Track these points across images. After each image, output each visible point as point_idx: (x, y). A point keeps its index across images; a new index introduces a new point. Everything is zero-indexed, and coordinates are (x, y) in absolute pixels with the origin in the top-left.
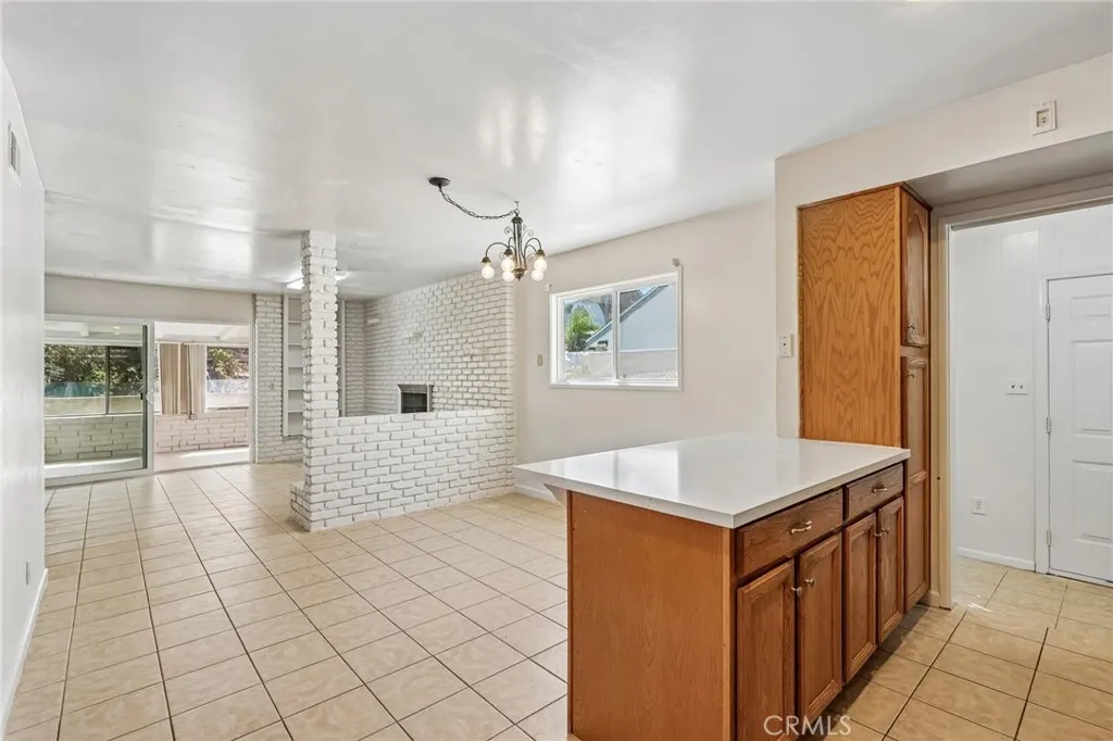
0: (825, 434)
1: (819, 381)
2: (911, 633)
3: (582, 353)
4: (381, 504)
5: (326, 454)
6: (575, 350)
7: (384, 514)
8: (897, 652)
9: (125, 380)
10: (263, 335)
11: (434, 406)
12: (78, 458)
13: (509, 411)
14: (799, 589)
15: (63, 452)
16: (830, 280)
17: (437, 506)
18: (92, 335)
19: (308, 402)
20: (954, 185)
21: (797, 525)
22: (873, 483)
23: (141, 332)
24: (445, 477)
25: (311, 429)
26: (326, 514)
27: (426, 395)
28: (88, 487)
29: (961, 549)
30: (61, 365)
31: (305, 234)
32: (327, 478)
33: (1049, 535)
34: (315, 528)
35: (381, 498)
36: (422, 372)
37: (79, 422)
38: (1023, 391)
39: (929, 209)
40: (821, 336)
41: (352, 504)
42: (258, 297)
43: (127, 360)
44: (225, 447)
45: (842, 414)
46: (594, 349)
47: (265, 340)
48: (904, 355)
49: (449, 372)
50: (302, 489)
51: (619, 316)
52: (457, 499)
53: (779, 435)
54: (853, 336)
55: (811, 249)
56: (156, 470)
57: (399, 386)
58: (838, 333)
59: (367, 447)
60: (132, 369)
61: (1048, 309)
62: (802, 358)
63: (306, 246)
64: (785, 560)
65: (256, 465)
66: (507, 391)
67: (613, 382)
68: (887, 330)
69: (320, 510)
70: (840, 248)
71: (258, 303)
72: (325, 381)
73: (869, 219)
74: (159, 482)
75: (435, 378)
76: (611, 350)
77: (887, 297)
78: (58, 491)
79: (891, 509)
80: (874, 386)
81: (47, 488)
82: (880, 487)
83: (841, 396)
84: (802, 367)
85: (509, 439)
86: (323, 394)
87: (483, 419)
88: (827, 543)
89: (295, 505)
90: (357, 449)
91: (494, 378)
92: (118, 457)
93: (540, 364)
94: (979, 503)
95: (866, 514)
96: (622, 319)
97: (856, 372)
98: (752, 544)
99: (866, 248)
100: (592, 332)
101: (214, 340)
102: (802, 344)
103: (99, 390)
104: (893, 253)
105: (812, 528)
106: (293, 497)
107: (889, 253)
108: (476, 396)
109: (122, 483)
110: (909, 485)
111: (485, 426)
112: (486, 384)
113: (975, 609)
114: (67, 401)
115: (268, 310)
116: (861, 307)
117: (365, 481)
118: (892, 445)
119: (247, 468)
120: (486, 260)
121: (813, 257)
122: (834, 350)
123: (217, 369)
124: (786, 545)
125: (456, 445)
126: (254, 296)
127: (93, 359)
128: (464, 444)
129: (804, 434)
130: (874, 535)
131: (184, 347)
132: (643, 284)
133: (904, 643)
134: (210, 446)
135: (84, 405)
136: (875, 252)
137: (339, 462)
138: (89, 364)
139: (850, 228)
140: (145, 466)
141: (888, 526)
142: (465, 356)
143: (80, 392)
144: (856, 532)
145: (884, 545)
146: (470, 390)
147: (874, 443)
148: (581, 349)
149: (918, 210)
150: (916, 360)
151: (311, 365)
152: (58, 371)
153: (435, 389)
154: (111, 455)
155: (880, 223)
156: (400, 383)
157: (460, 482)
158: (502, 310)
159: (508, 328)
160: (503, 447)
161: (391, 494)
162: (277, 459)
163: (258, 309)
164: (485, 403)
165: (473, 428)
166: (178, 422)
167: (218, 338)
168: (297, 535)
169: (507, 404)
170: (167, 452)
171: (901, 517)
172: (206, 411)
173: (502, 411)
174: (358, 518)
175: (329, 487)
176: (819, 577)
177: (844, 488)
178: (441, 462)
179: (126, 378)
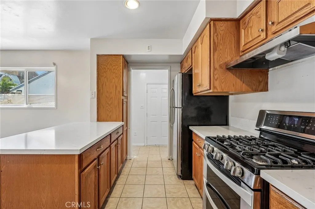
0: (104, 119)
1: (102, 105)
2: (124, 168)
3: (8, 94)
6: (4, 93)
8: (122, 174)
14: (99, 167)
16: (106, 77)
20: (133, 59)
21: (99, 148)
22: (116, 132)
29: (133, 144)
33: (147, 137)
38: (143, 107)
39: (128, 63)
40: (103, 92)
45: (108, 114)
46: (14, 93)
48: (123, 98)
51: (28, 81)
53: (91, 121)
54: (111, 93)
55: (101, 68)
58: (107, 92)
61: (147, 91)
62: (98, 98)
64: (95, 159)
67: (25, 106)
68: (119, 92)
70: (108, 69)
73: (115, 62)
76: (23, 94)
77: (119, 83)
79: (120, 138)
80: (116, 107)
82: (118, 133)
83: (108, 109)
84: (98, 101)
88: (106, 151)
94: (135, 133)
95: (115, 140)
96: (29, 82)
97: (112, 103)
98: (85, 158)
99: (114, 70)
100: (13, 87)
102: (98, 94)
104: (121, 72)
105: (103, 148)
107: (120, 72)
110: (124, 131)
113: (136, 158)
116: (113, 86)
118: (120, 121)
121: (101, 69)
122: (106, 97)
124: (95, 155)
129: (98, 120)
130: (116, 146)
132: (39, 70)
133: (123, 171)
136: (117, 71)
139: (111, 64)
141: (120, 142)
144: (113, 146)
145: (119, 147)
147: (116, 121)
148: (7, 93)
149: (126, 63)
150: (125, 100)
155: (118, 64)
171: (122, 139)
176: (104, 161)
177: (110, 134)
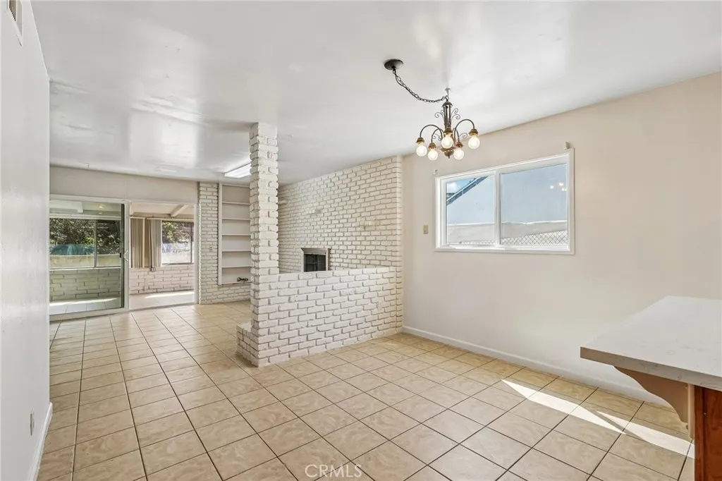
4: (310, 344)
5: (269, 304)
7: (312, 351)
9: (107, 243)
10: (205, 212)
11: (331, 264)
12: (76, 298)
13: (398, 269)
15: (66, 292)
17: (349, 344)
18: (85, 211)
19: (255, 261)
23: (120, 210)
24: (355, 321)
25: (258, 284)
26: (268, 352)
27: (325, 256)
28: (83, 322)
30: (65, 233)
31: (254, 126)
32: (271, 323)
34: (262, 364)
35: (309, 338)
36: (322, 239)
37: (77, 273)
41: (289, 344)
42: (201, 185)
43: (108, 230)
44: (174, 291)
47: (206, 215)
49: (344, 239)
50: (249, 331)
52: (363, 338)
56: (130, 309)
57: (302, 249)
59: (300, 297)
60: (112, 236)
63: (254, 136)
65: (199, 306)
66: (398, 254)
67: (497, 247)
69: (265, 349)
71: (201, 189)
72: (269, 245)
74: (132, 317)
75: (333, 243)
78: (62, 324)
81: (51, 322)
85: (399, 291)
86: (268, 255)
87: (380, 276)
89: (242, 343)
90: (292, 299)
91: (385, 243)
92: (103, 297)
93: (426, 232)
101: (166, 216)
103: (90, 251)
106: (241, 337)
108: (368, 257)
109: (107, 318)
111: (382, 281)
112: (378, 248)
114: (68, 258)
115: (208, 194)
117: (298, 325)
119: (192, 307)
120: (420, 140)
123: (168, 237)
125: (362, 295)
126: (198, 183)
127: (85, 229)
128: (368, 295)
131: (148, 222)
134: (164, 290)
135: (80, 261)
137: (279, 311)
138: (83, 233)
140: (123, 306)
142: (359, 226)
143: (77, 252)
146: (363, 252)
151: (259, 232)
152: (63, 237)
153: (332, 252)
154: (98, 296)
156: (303, 247)
157: (365, 325)
158: (393, 190)
159: (398, 205)
160: (394, 297)
161: (317, 335)
162: (214, 301)
163: (201, 193)
164: (378, 263)
165: (373, 282)
166: (143, 273)
167: (170, 215)
168: (247, 369)
169: (398, 264)
170: (136, 294)
172: (162, 266)
173: (392, 269)
174: (293, 355)
175: (272, 330)
178: (351, 310)
179: (108, 242)
